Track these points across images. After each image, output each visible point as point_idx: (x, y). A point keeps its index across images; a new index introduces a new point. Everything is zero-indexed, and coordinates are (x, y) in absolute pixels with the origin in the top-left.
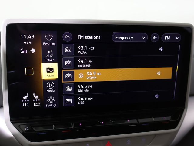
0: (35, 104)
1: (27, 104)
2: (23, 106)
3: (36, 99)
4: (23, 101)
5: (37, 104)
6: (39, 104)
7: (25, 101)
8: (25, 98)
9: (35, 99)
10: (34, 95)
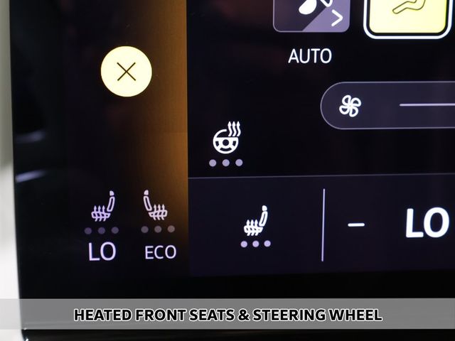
0: (149, 253)
1: (108, 251)
2: (91, 259)
3: (158, 222)
4: (88, 231)
5: (161, 252)
6: (171, 252)
7: (102, 231)
8: (100, 214)
9: (152, 223)
10: (146, 199)
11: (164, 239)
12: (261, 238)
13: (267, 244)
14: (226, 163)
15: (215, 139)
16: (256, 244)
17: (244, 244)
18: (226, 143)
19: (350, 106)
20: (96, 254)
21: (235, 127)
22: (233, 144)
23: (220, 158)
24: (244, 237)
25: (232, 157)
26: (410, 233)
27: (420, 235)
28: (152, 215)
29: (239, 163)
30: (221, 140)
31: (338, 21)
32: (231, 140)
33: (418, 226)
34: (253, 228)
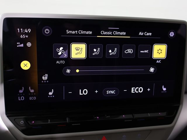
0: (30, 98)
4: (19, 95)
5: (33, 98)
6: (35, 98)
9: (31, 93)
10: (30, 88)
11: (33, 96)
12: (52, 95)
13: (53, 96)
14: (45, 82)
15: (43, 77)
16: (51, 96)
17: (49, 96)
18: (45, 78)
19: (68, 71)
20: (20, 99)
21: (46, 75)
22: (46, 78)
23: (44, 81)
24: (49, 95)
25: (46, 81)
26: (80, 94)
27: (82, 94)
28: (31, 91)
29: (48, 82)
30: (44, 77)
31: (66, 56)
32: (46, 77)
33: (82, 93)
34: (50, 94)
